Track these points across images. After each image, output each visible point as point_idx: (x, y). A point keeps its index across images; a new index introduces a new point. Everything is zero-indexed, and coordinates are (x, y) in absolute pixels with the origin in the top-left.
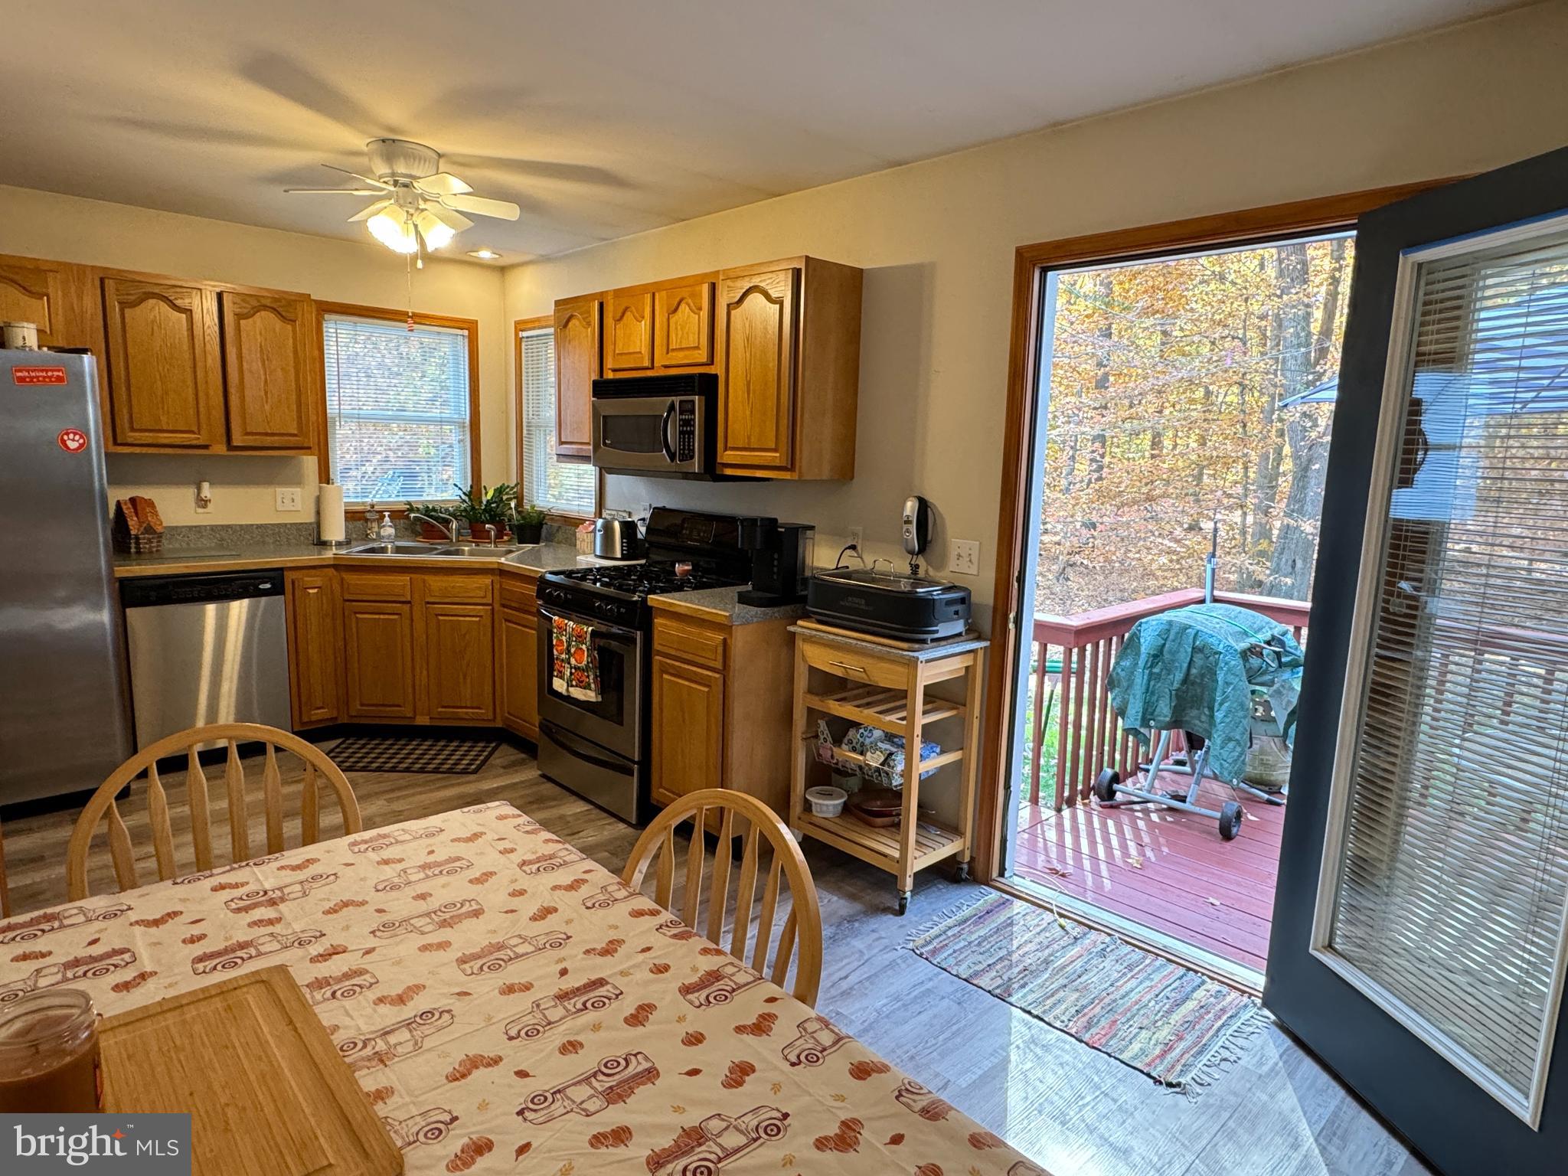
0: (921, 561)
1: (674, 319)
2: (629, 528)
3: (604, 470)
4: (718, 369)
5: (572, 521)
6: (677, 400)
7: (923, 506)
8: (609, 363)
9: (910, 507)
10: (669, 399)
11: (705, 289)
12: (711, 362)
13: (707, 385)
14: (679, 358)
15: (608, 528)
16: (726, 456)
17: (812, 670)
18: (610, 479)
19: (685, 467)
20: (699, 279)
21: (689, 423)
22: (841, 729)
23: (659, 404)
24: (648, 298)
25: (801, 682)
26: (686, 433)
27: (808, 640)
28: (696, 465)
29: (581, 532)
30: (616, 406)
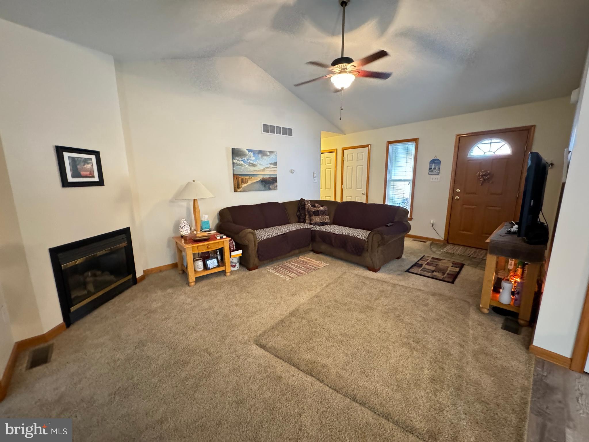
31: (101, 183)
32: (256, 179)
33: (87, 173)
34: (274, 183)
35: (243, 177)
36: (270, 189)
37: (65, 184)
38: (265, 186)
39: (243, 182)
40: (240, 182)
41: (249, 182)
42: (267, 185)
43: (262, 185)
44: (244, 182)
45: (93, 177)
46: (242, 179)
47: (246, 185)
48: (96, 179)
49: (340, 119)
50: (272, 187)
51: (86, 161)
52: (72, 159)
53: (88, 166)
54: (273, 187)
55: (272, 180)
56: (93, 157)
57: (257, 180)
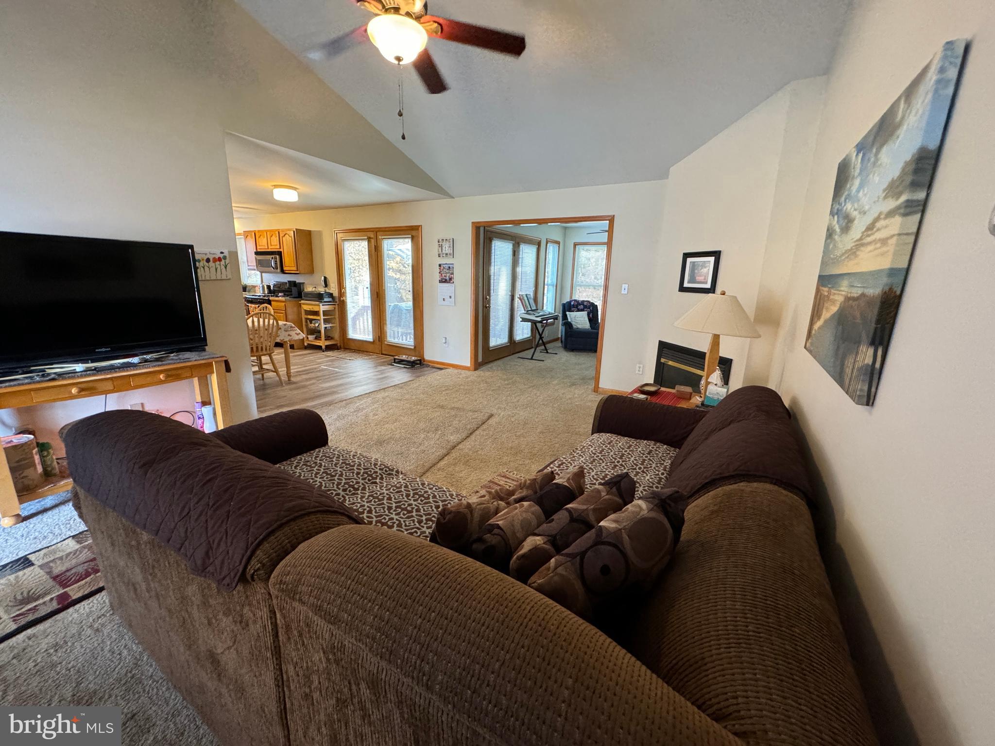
0: (326, 289)
1: (272, 238)
2: (269, 287)
3: (261, 272)
4: (281, 250)
5: (254, 287)
6: (273, 256)
7: (325, 278)
8: (258, 247)
9: (323, 278)
10: (272, 256)
11: (277, 233)
12: (280, 248)
13: (280, 254)
14: (273, 247)
15: (263, 287)
16: (285, 268)
17: (305, 310)
18: (263, 274)
19: (277, 271)
20: (276, 230)
21: (276, 261)
22: (311, 321)
23: (269, 257)
24: (265, 233)
25: (303, 313)
26: (276, 264)
27: (304, 304)
28: (279, 270)
29: (257, 288)
30: (260, 257)
31: (712, 290)
32: (834, 302)
33: (702, 279)
35: (822, 290)
37: (682, 288)
38: (837, 353)
39: (817, 312)
41: (823, 316)
42: (841, 349)
43: (835, 339)
45: (706, 283)
46: (820, 298)
47: (818, 325)
48: (709, 286)
49: (403, 138)
50: (849, 365)
51: (704, 264)
52: (693, 263)
53: (705, 271)
56: (713, 259)
57: (833, 310)
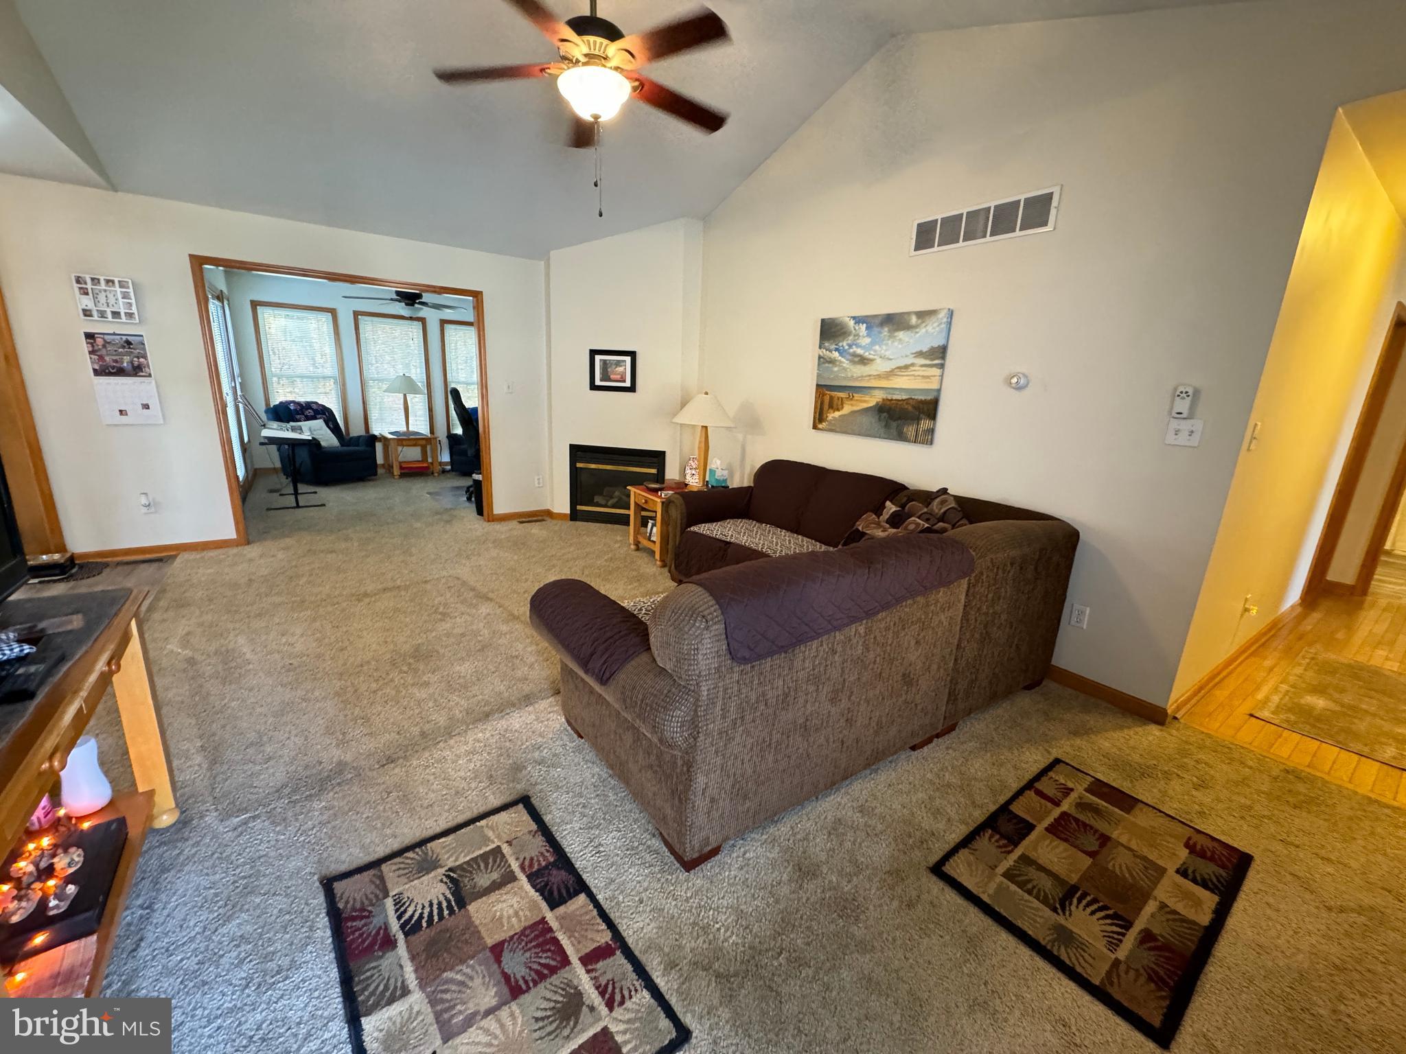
31: (632, 389)
32: (865, 401)
33: (618, 377)
34: (918, 419)
35: (833, 394)
36: (901, 437)
37: (594, 387)
38: (887, 426)
39: (831, 406)
40: (826, 406)
41: (847, 409)
42: (894, 424)
43: (880, 420)
44: (835, 406)
45: (624, 381)
46: (831, 398)
47: (837, 414)
48: (628, 384)
49: (601, 215)
50: (910, 430)
51: (618, 363)
52: (604, 362)
53: (621, 369)
54: (914, 433)
55: (914, 407)
56: (628, 359)
57: (865, 405)
